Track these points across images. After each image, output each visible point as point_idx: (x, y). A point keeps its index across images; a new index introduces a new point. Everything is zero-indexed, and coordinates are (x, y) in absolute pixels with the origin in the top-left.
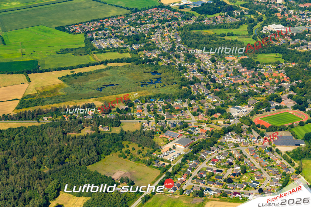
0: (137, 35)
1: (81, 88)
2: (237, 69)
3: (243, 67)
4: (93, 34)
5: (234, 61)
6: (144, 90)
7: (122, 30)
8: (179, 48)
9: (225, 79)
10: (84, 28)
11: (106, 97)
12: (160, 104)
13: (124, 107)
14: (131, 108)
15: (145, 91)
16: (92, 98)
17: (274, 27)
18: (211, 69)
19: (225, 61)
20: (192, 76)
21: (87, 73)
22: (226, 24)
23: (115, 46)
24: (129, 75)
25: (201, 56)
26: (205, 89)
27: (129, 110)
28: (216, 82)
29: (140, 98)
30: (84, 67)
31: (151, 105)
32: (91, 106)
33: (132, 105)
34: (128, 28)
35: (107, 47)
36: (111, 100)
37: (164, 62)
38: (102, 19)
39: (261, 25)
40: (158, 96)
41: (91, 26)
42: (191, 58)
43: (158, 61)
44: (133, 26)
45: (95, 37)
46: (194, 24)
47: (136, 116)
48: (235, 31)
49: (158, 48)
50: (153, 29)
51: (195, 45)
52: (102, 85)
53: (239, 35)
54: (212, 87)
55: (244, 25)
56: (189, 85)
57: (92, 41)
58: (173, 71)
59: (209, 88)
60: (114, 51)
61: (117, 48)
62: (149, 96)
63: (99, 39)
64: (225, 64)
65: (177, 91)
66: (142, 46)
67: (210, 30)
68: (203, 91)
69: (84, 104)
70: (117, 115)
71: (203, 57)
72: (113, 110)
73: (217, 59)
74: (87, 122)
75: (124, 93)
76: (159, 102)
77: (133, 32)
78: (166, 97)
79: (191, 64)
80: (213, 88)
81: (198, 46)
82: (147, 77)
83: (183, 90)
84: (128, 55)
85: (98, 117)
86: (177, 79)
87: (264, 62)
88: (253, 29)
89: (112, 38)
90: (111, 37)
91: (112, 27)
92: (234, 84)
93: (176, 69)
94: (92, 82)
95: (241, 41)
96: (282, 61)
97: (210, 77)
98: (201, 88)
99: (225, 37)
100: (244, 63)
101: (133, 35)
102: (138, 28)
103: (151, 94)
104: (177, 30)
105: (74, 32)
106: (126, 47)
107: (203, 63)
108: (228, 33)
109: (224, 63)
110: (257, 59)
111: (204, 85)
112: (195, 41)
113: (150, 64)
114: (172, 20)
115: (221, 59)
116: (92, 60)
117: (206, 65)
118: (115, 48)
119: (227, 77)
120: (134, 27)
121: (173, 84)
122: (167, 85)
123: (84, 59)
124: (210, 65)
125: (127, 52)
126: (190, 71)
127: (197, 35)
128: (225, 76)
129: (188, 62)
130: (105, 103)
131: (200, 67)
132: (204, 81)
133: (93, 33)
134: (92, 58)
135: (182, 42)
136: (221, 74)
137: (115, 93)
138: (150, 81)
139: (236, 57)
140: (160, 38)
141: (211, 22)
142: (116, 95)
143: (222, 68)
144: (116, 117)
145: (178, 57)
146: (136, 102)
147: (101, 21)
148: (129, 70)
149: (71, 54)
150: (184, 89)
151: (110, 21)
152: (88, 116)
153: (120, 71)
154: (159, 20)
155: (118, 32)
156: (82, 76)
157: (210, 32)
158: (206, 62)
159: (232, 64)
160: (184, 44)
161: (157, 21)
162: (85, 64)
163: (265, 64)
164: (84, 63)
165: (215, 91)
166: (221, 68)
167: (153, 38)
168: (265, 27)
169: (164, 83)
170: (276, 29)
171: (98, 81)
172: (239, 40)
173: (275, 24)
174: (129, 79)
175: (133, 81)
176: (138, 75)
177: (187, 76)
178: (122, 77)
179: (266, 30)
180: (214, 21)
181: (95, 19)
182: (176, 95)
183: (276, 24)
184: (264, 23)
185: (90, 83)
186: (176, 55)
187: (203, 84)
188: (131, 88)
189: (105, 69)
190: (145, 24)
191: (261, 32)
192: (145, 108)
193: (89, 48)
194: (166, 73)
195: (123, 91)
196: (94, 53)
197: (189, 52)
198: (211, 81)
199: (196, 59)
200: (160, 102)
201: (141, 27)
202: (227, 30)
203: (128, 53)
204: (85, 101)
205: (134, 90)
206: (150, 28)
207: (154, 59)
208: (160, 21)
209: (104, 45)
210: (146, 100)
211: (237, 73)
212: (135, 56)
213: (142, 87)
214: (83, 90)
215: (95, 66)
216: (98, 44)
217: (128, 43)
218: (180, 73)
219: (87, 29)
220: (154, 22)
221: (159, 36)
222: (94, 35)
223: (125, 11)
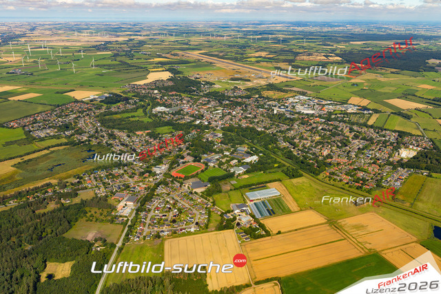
0: (66, 124)
2: (148, 140)
3: (151, 138)
4: (29, 127)
5: (143, 134)
7: (53, 121)
8: (101, 130)
10: (20, 123)
11: (58, 175)
12: (102, 174)
13: (76, 180)
14: (82, 180)
15: (88, 165)
16: (47, 177)
20: (118, 149)
22: (127, 110)
23: (51, 134)
27: (80, 182)
28: (137, 151)
29: (86, 172)
31: (96, 176)
32: (49, 185)
34: (56, 119)
37: (94, 142)
39: (150, 108)
40: (99, 168)
45: (32, 129)
46: (105, 112)
47: (87, 186)
51: (112, 126)
52: (51, 166)
53: (139, 116)
55: (139, 109)
57: (31, 133)
60: (52, 138)
62: (92, 169)
63: (36, 130)
64: (137, 137)
69: (42, 184)
70: (72, 188)
72: (68, 184)
73: (130, 135)
74: (50, 198)
77: (62, 122)
78: (106, 168)
82: (85, 154)
84: (64, 140)
85: (58, 193)
87: (162, 133)
88: (146, 111)
89: (46, 128)
91: (44, 120)
97: (131, 148)
99: (130, 119)
102: (64, 118)
104: (95, 117)
105: (12, 127)
108: (131, 116)
110: (157, 131)
113: (84, 144)
114: (88, 110)
115: (134, 134)
116: (36, 148)
120: (61, 118)
124: (128, 139)
126: (116, 146)
127: (111, 119)
131: (121, 141)
136: (138, 145)
137: (64, 171)
139: (143, 131)
143: (137, 140)
146: (83, 175)
148: (70, 152)
151: (40, 116)
152: (49, 193)
153: (62, 153)
155: (50, 124)
157: (118, 116)
158: (124, 138)
159: (142, 137)
160: (103, 126)
161: (77, 112)
162: (31, 152)
167: (79, 125)
170: (161, 110)
171: (47, 163)
173: (159, 107)
174: (72, 158)
177: (114, 150)
178: (65, 157)
179: (154, 111)
180: (118, 108)
182: (113, 165)
185: (41, 166)
188: (76, 164)
189: (49, 153)
190: (68, 115)
191: (152, 113)
192: (93, 179)
193: (30, 139)
194: (98, 150)
195: (71, 168)
196: (36, 142)
197: (110, 132)
198: (133, 151)
199: (116, 136)
205: (78, 166)
206: (74, 118)
209: (42, 135)
210: (91, 172)
213: (84, 163)
215: (40, 152)
216: (37, 134)
217: (61, 131)
219: (23, 123)
221: (83, 123)
223: (50, 107)
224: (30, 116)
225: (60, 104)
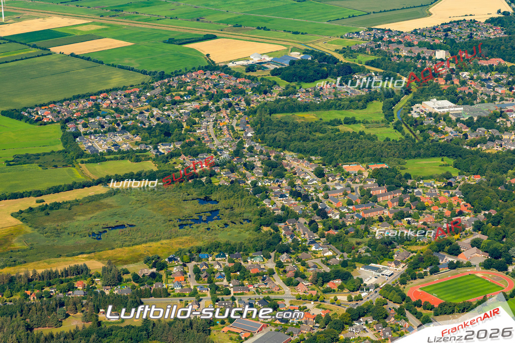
0: (167, 126)
1: (58, 233)
2: (369, 190)
3: (379, 186)
4: (78, 124)
5: (360, 173)
6: (186, 235)
7: (137, 115)
8: (251, 149)
9: (345, 210)
10: (59, 112)
11: (110, 252)
12: (219, 264)
13: (149, 271)
14: (162, 272)
15: (188, 237)
16: (82, 253)
17: (433, 105)
18: (316, 191)
19: (343, 175)
20: (280, 206)
21: (69, 202)
22: (340, 100)
23: (124, 147)
24: (155, 206)
25: (295, 164)
26: (307, 231)
27: (157, 277)
28: (328, 217)
29: (180, 253)
30: (63, 191)
31: (202, 266)
32: (81, 272)
33: (163, 266)
34: (147, 111)
35: (107, 150)
36: (120, 257)
37: (223, 178)
38: (95, 95)
39: (408, 101)
40: (215, 248)
41: (73, 107)
42: (275, 169)
43: (211, 176)
44: (157, 107)
45: (82, 130)
46: (278, 101)
47: (172, 289)
48: (358, 114)
49: (209, 151)
50: (197, 112)
51: (283, 143)
52: (101, 227)
53: (367, 122)
54: (321, 227)
55: (374, 102)
56: (276, 224)
57: (78, 139)
58: (242, 197)
59: (315, 230)
60: (123, 158)
61: (128, 152)
62: (197, 247)
63: (91, 133)
64: (343, 180)
65: (252, 237)
66: (178, 146)
67: (310, 112)
68: (303, 235)
69: (67, 267)
70: (134, 287)
71: (300, 167)
72: (125, 277)
73: (326, 170)
74: (75, 304)
75: (146, 242)
76: (217, 259)
77: (158, 119)
78: (231, 250)
79: (277, 181)
80: (323, 230)
81: (289, 145)
82: (191, 208)
83: (264, 235)
84: (150, 166)
85: (96, 293)
86: (250, 212)
87: (419, 175)
88: (393, 110)
89: (116, 131)
90: (114, 130)
91: (117, 110)
92: (363, 221)
93: (248, 191)
94: (81, 221)
95: (372, 134)
96: (455, 172)
97: (315, 207)
98: (299, 229)
99: (340, 127)
100: (380, 177)
101: (158, 124)
102: (167, 110)
103: (200, 244)
104: (245, 114)
105: (39, 121)
106: (144, 150)
107: (300, 178)
108: (346, 119)
109: (341, 179)
110: (404, 169)
111: (306, 223)
112: (281, 135)
113: (195, 182)
114: (234, 93)
115: (336, 171)
116: (79, 177)
117: (306, 184)
118: (123, 152)
119: (348, 205)
120: (159, 109)
121: (244, 223)
122: (231, 224)
123: (63, 175)
124: (315, 182)
125: (148, 159)
126: (275, 196)
127: (286, 123)
128: (345, 205)
129: (271, 177)
130: (109, 263)
131: (295, 186)
132: (305, 216)
133: (78, 122)
134: (78, 173)
135: (256, 138)
136: (337, 201)
137: (127, 243)
138: (198, 218)
139: (365, 165)
140: (211, 131)
141: (311, 98)
142: (131, 248)
143: (338, 188)
144: (133, 293)
145: (250, 167)
146: (170, 260)
147: (94, 97)
148: (154, 196)
149: (35, 166)
150: (266, 232)
151: (110, 98)
152: (76, 292)
153: (136, 199)
154: (207, 94)
155: (128, 120)
156: (60, 210)
157: (310, 117)
158: (307, 178)
159: (357, 180)
160: (260, 141)
161: (204, 96)
162: (65, 185)
163: (422, 179)
164: (63, 184)
165: (328, 235)
166: (336, 189)
167: (198, 131)
168: (417, 105)
169: (226, 220)
170: (439, 108)
171: (92, 220)
172: (367, 132)
173: (435, 100)
174: (155, 213)
175: (164, 218)
176: (172, 204)
177: (269, 205)
178: (139, 209)
179: (418, 110)
180: (317, 95)
181: (81, 93)
182: (251, 246)
183: (438, 100)
184: (414, 98)
185: (77, 223)
186: (245, 165)
187: (302, 220)
188: (160, 231)
189: (106, 194)
190: (180, 102)
191: (410, 115)
192: (190, 272)
193: (72, 153)
194: (228, 201)
195: (144, 239)
196: (82, 162)
197: (272, 158)
198: (318, 216)
199: (286, 170)
200: (219, 259)
201: (173, 109)
202: (343, 111)
203: (150, 162)
204: (67, 261)
205: (166, 235)
206: (191, 111)
207: (203, 173)
208: (211, 97)
209: (101, 146)
210: (191, 255)
211: (368, 197)
212: (165, 167)
213: (181, 230)
214: (64, 237)
215: (86, 188)
216: (90, 144)
217: (149, 141)
218: (257, 200)
219: (66, 113)
220: (198, 99)
221: (211, 126)
222: (80, 126)
223: (141, 78)
224: (86, 97)
225: (168, 72)
